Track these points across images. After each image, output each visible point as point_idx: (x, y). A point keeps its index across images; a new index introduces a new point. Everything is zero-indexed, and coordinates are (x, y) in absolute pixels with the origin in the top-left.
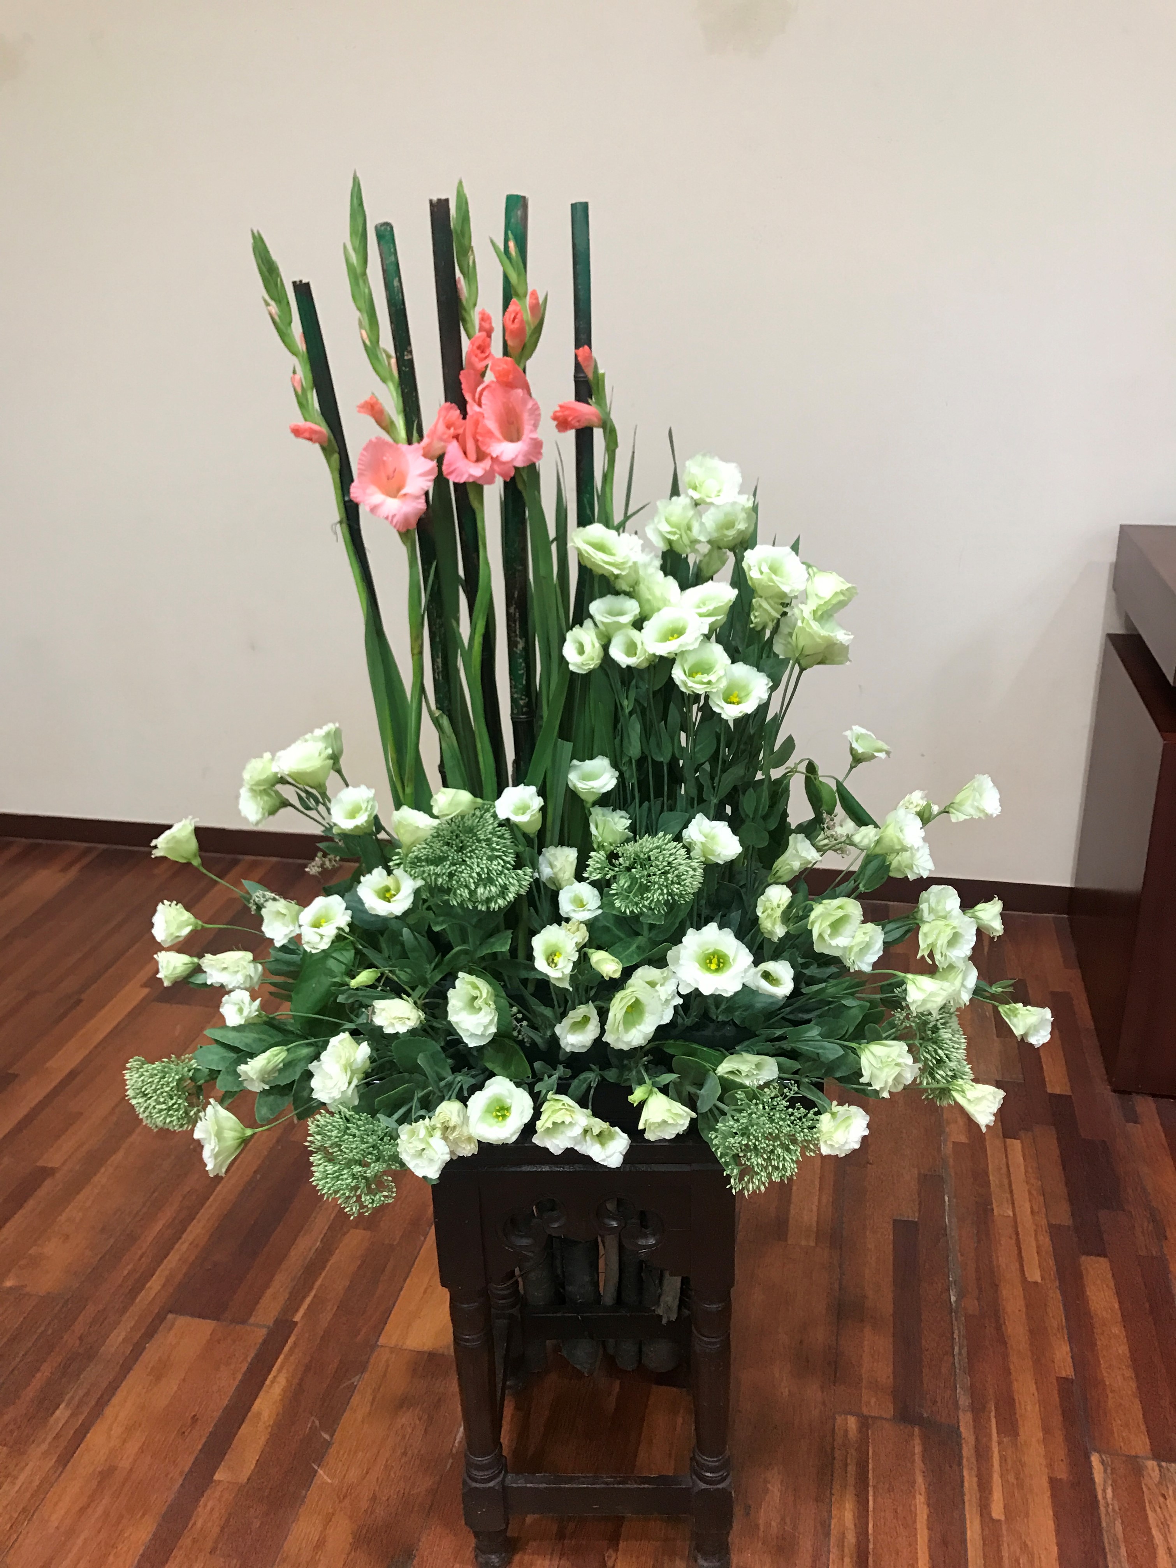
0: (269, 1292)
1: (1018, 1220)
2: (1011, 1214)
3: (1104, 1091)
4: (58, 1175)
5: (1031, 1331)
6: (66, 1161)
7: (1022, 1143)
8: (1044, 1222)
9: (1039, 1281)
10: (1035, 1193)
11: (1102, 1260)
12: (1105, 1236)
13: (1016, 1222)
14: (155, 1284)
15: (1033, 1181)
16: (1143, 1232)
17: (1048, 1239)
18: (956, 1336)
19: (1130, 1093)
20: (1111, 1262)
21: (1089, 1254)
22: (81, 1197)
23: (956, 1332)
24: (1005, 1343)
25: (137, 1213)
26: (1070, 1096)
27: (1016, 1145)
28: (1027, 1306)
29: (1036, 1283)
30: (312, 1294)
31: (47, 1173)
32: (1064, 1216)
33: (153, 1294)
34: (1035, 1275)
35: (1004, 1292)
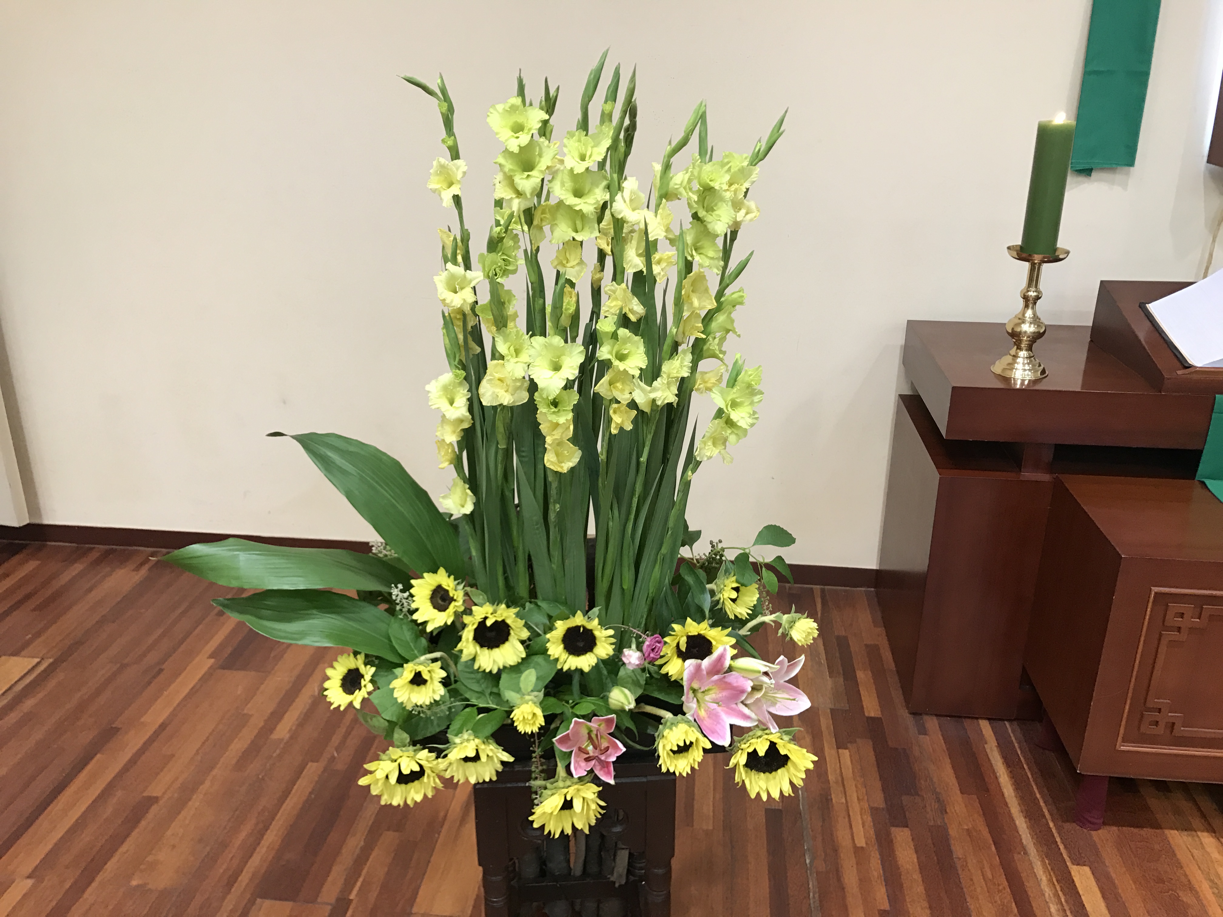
0: (330, 879)
1: (849, 804)
2: (843, 800)
3: (904, 713)
4: (161, 802)
5: (860, 880)
6: (166, 791)
7: (850, 752)
8: (866, 806)
9: (864, 845)
10: (859, 786)
11: (906, 829)
12: (907, 813)
13: (847, 807)
14: (244, 878)
15: (858, 778)
16: (932, 810)
17: (870, 819)
18: (810, 886)
19: (921, 714)
20: (911, 830)
21: (897, 826)
22: (180, 817)
23: (811, 884)
24: (843, 889)
25: (225, 828)
26: (881, 718)
27: (845, 754)
28: (857, 864)
29: (862, 848)
30: (361, 879)
31: (153, 800)
32: (879, 800)
33: (244, 884)
34: (861, 842)
35: (842, 855)
